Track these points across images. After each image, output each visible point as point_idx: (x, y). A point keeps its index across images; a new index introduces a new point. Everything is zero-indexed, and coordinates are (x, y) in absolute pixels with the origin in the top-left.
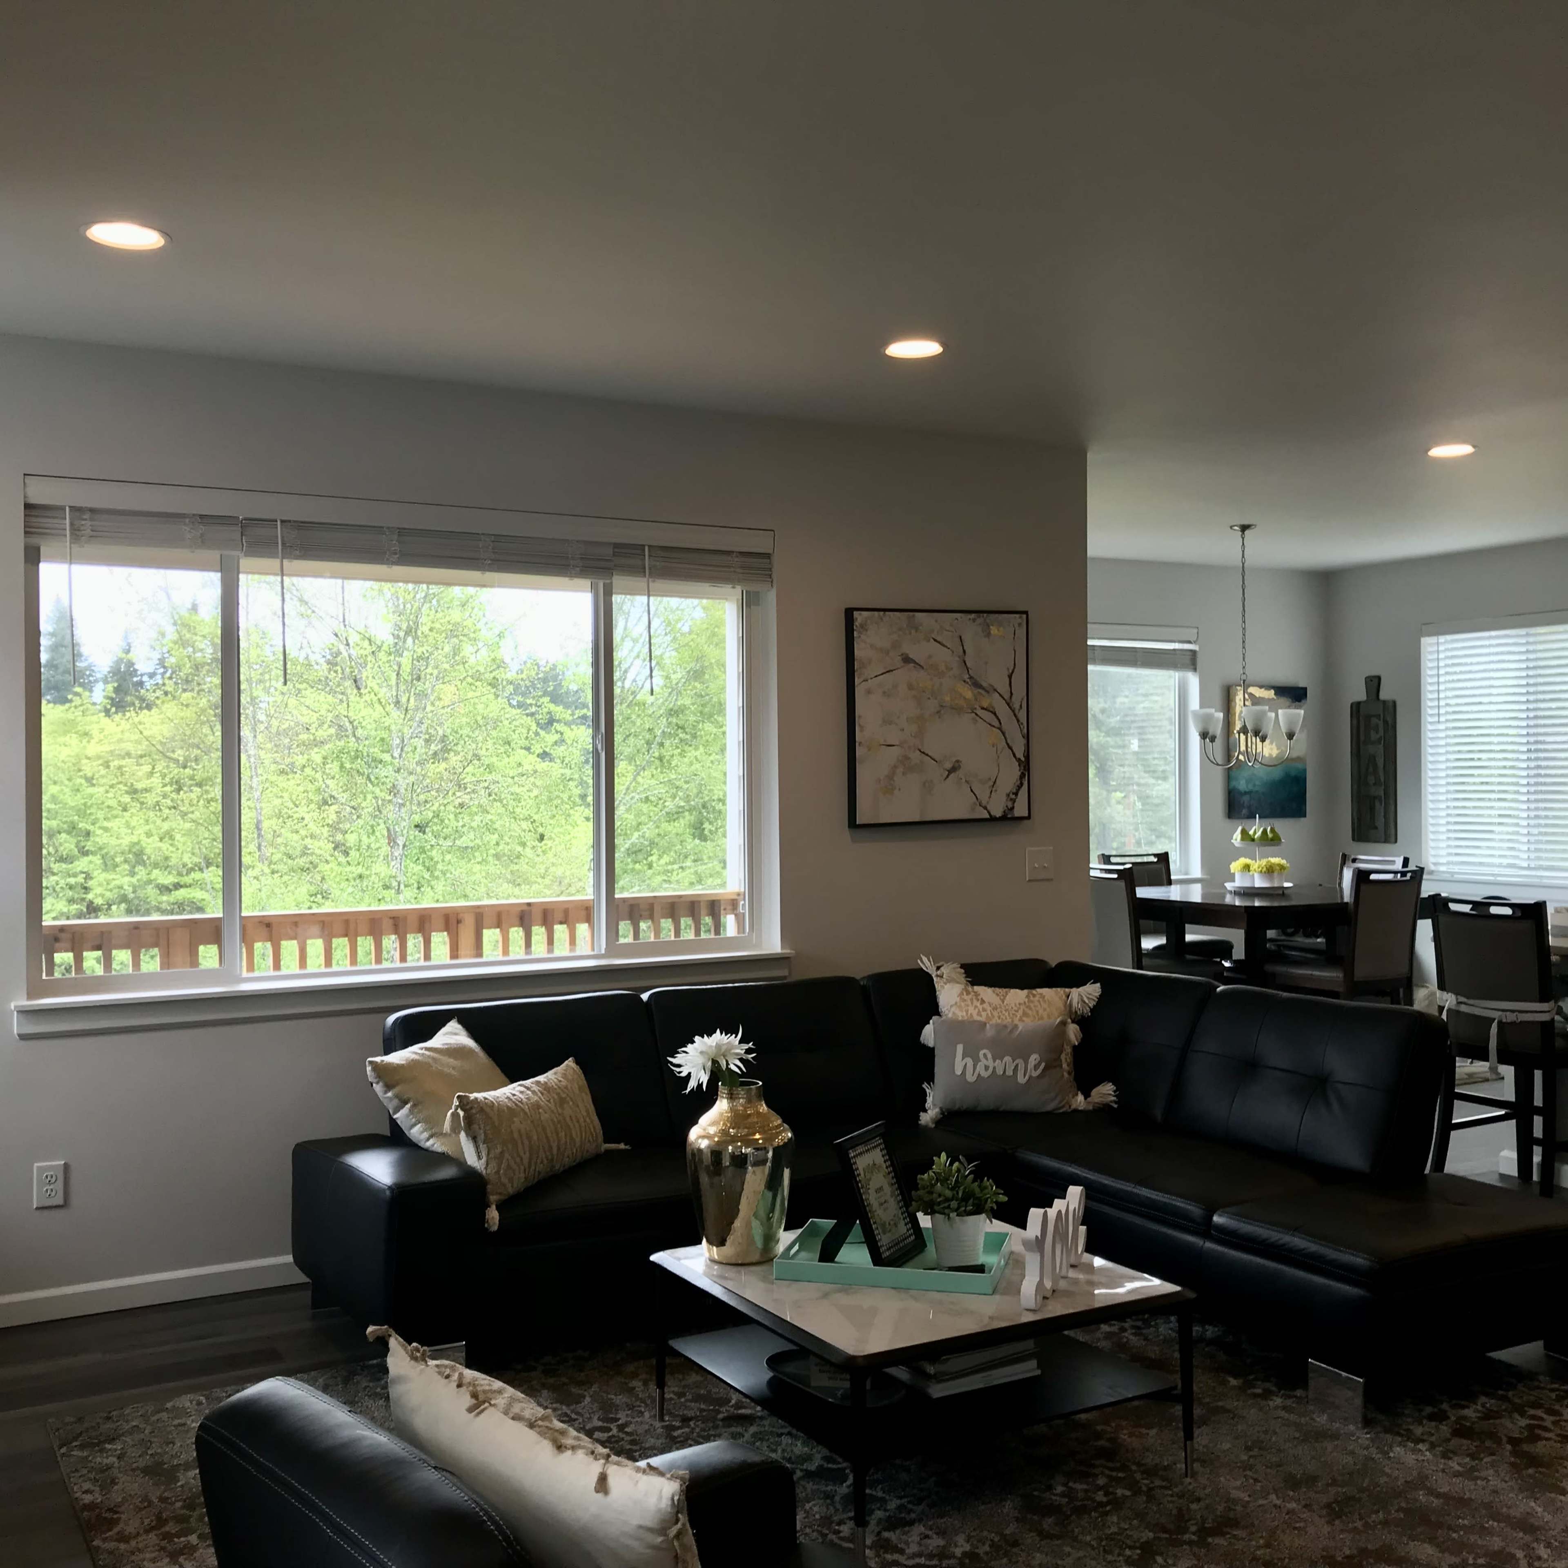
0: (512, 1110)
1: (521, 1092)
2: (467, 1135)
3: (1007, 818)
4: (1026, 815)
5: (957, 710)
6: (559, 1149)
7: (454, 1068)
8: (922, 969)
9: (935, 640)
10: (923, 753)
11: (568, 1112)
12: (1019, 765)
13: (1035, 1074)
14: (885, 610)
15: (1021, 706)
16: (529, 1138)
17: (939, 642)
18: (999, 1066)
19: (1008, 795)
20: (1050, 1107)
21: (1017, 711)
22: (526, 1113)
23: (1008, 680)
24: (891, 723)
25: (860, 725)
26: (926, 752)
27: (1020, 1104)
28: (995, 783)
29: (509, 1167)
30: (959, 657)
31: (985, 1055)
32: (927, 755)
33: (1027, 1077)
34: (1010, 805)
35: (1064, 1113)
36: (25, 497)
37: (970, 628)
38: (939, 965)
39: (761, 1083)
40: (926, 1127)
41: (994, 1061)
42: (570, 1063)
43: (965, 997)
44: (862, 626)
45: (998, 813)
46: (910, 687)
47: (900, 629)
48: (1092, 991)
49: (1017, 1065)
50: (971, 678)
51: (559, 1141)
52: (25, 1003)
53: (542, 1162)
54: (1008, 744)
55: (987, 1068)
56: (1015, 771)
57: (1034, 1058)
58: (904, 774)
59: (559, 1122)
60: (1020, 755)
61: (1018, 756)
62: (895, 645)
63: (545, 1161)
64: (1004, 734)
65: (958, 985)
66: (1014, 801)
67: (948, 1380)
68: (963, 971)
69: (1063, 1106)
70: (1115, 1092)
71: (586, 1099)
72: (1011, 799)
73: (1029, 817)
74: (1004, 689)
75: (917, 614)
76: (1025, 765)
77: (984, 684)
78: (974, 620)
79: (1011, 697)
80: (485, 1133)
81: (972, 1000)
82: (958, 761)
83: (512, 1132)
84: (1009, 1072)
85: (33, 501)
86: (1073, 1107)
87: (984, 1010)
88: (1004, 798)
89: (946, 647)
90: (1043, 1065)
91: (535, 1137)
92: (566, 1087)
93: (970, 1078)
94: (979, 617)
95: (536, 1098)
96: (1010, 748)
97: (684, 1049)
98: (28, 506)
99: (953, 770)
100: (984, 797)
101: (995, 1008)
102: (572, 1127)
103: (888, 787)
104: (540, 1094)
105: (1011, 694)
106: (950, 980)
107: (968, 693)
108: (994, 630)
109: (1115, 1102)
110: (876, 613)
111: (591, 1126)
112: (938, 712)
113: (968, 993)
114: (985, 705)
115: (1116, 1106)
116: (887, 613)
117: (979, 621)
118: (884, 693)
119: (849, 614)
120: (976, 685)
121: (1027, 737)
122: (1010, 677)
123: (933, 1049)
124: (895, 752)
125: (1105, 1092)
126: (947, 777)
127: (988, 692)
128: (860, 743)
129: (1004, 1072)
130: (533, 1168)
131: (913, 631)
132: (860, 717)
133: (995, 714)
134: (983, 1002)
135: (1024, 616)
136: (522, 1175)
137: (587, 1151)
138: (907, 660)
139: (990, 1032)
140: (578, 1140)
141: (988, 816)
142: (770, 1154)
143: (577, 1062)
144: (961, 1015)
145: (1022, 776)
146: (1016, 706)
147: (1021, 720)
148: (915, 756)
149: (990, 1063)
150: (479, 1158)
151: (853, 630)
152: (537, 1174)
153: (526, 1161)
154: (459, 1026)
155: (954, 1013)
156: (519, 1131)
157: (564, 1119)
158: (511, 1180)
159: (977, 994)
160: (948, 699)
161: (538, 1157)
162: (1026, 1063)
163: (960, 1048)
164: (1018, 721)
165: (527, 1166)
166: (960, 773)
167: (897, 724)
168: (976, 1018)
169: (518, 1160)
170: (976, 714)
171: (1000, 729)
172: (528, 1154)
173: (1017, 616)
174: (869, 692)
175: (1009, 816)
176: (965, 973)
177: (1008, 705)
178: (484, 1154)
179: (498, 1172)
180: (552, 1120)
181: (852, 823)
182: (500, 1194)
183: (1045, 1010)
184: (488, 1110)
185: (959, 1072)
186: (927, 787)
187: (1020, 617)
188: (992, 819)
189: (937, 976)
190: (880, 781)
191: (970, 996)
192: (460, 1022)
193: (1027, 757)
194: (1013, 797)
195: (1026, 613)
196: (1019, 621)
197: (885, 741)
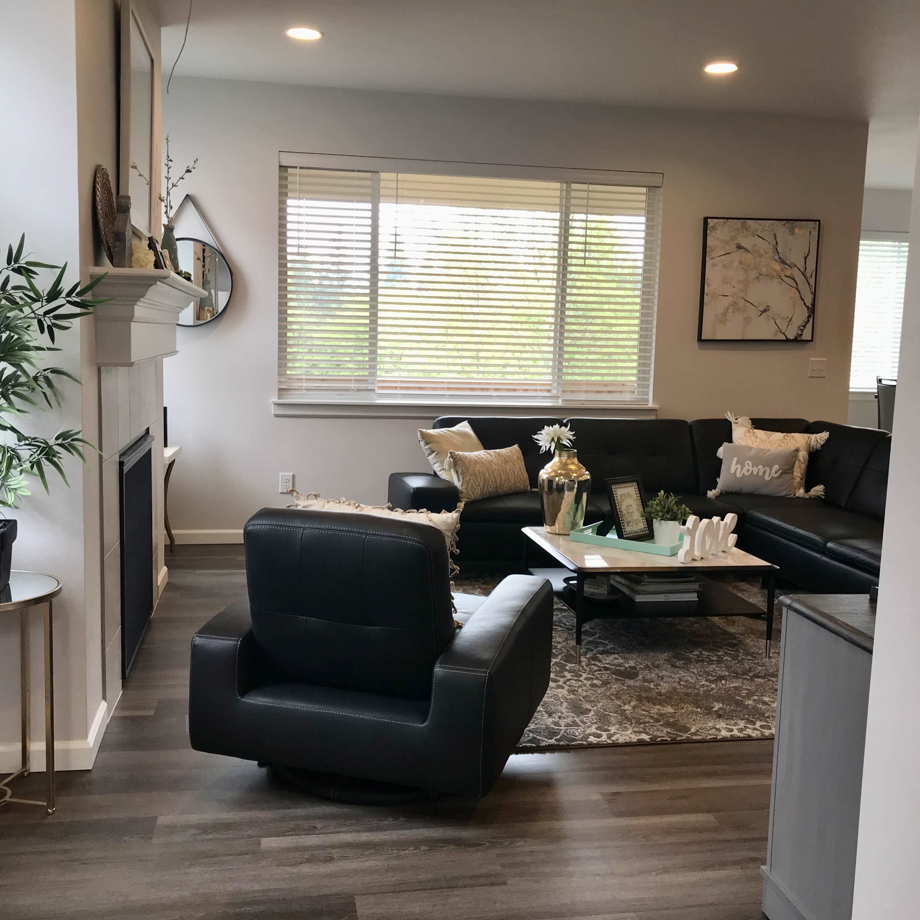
0: (477, 462)
1: (484, 455)
2: (454, 470)
3: (798, 341)
4: (810, 339)
5: (770, 277)
6: (501, 482)
7: (459, 441)
8: (727, 419)
9: (759, 236)
10: (746, 301)
11: (508, 467)
12: (808, 310)
13: (776, 476)
14: (728, 218)
15: (811, 276)
16: (484, 475)
17: (761, 237)
18: (755, 470)
19: (799, 327)
20: (782, 494)
21: (808, 279)
22: (484, 464)
23: (804, 260)
24: (727, 283)
25: (708, 284)
26: (748, 300)
27: (765, 491)
28: (791, 320)
29: (472, 486)
30: (773, 246)
31: (748, 464)
32: (749, 302)
33: (770, 477)
34: (800, 333)
35: (790, 498)
36: (279, 162)
37: (781, 229)
38: (737, 417)
39: (576, 451)
40: (710, 499)
41: (753, 468)
42: (516, 446)
43: (747, 434)
44: (712, 227)
45: (791, 337)
46: (741, 263)
47: (737, 229)
48: (825, 435)
49: (765, 470)
50: (780, 258)
51: (501, 479)
52: (276, 400)
53: (491, 487)
54: (801, 298)
55: (748, 470)
56: (805, 313)
57: (776, 467)
58: (733, 312)
59: (503, 471)
60: (809, 304)
61: (807, 304)
62: (733, 239)
63: (492, 487)
64: (799, 291)
65: (745, 428)
66: (802, 331)
67: (644, 594)
68: (750, 421)
69: (789, 495)
70: (824, 490)
71: (522, 464)
72: (801, 330)
73: (812, 341)
74: (801, 266)
75: (747, 221)
76: (812, 310)
77: (788, 262)
78: (784, 225)
79: (805, 270)
80: (462, 470)
81: (750, 436)
82: (768, 306)
83: (475, 471)
84: (761, 474)
85: (283, 164)
86: (797, 495)
87: (756, 442)
88: (797, 328)
89: (765, 240)
90: (781, 471)
91: (487, 475)
92: (510, 456)
93: (739, 475)
94: (788, 223)
95: (491, 458)
96: (803, 300)
97: (540, 432)
98: (280, 166)
99: (765, 311)
100: (783, 328)
101: (763, 441)
102: (510, 473)
103: (723, 318)
104: (494, 457)
105: (806, 268)
106: (742, 425)
107: (778, 267)
108: (797, 231)
109: (824, 496)
110: (722, 220)
111: (521, 476)
112: (758, 278)
113: (750, 432)
114: (788, 274)
115: (823, 497)
116: (729, 220)
117: (787, 225)
118: (724, 266)
119: (706, 219)
120: (783, 262)
121: (814, 294)
122: (806, 258)
123: (722, 460)
124: (730, 299)
125: (818, 490)
126: (761, 315)
127: (790, 267)
128: (707, 294)
129: (758, 473)
130: (485, 489)
131: (745, 230)
132: (708, 279)
133: (794, 280)
134: (757, 437)
135: (818, 223)
136: (479, 491)
137: (518, 487)
138: (739, 247)
139: (753, 452)
140: (512, 481)
141: (785, 339)
142: (576, 486)
143: (520, 447)
144: (743, 443)
145: (809, 317)
146: (809, 275)
147: (811, 284)
148: (742, 303)
149: (751, 468)
150: (459, 481)
151: (707, 230)
152: (488, 493)
153: (481, 485)
154: (468, 425)
155: (739, 443)
156: (479, 471)
157: (506, 470)
158: (473, 493)
159: (754, 433)
160: (764, 270)
161: (488, 485)
162: (771, 470)
163: (735, 459)
164: (809, 284)
165: (482, 487)
166: (768, 313)
167: (730, 284)
168: (750, 445)
169: (477, 484)
170: (782, 279)
171: (797, 289)
172: (482, 481)
173: (813, 222)
174: (714, 265)
175: (799, 339)
176: (752, 422)
177: (803, 274)
178: (461, 479)
179: (467, 488)
180: (498, 469)
181: (700, 339)
182: (468, 498)
183: (792, 444)
184: (464, 459)
185: (732, 471)
186: (747, 320)
187: (815, 224)
188: (788, 340)
189: (735, 423)
190: (718, 315)
191: (750, 434)
192: (468, 422)
193: (814, 305)
194: (803, 328)
195: (819, 221)
196: (814, 226)
197: (723, 293)
